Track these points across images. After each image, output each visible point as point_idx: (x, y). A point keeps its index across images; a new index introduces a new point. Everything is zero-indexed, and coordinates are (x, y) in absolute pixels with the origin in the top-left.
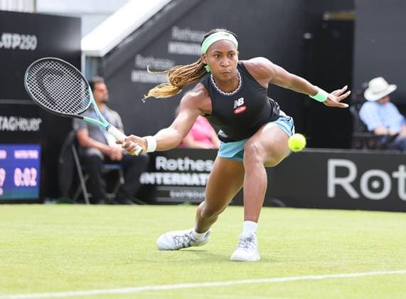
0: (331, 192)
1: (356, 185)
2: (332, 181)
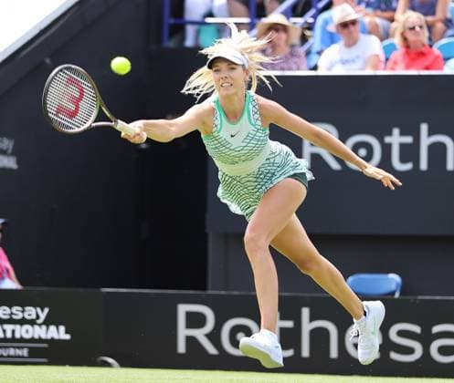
0: (182, 348)
1: (214, 337)
2: (183, 332)
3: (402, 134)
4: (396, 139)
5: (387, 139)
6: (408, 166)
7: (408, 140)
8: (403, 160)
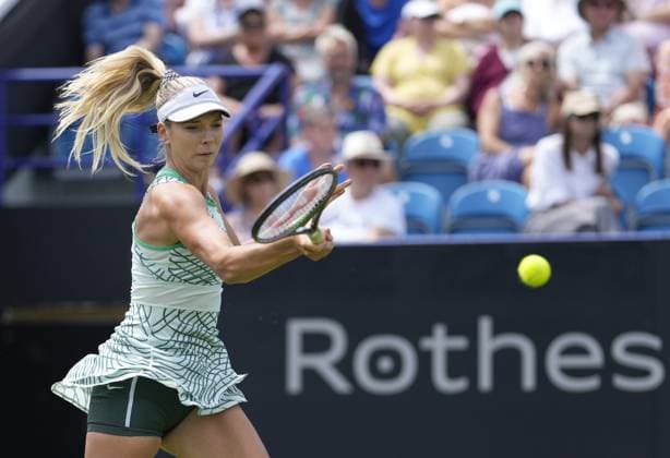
3: (451, 333)
4: (440, 342)
5: (426, 343)
6: (460, 385)
7: (460, 343)
8: (452, 373)
